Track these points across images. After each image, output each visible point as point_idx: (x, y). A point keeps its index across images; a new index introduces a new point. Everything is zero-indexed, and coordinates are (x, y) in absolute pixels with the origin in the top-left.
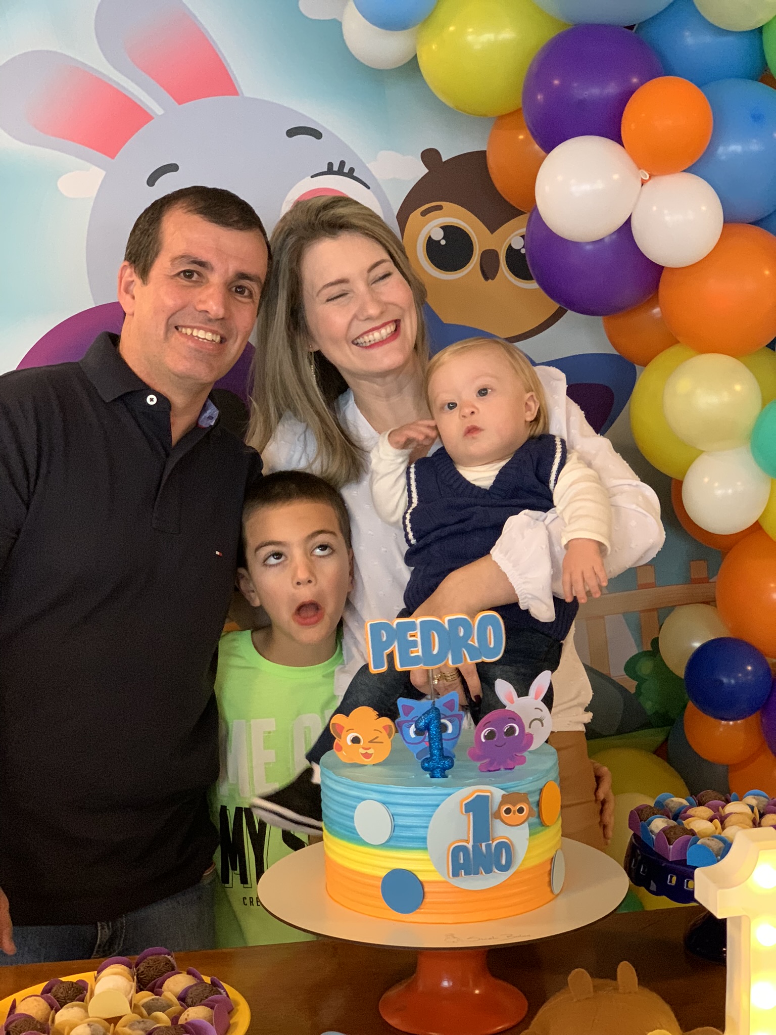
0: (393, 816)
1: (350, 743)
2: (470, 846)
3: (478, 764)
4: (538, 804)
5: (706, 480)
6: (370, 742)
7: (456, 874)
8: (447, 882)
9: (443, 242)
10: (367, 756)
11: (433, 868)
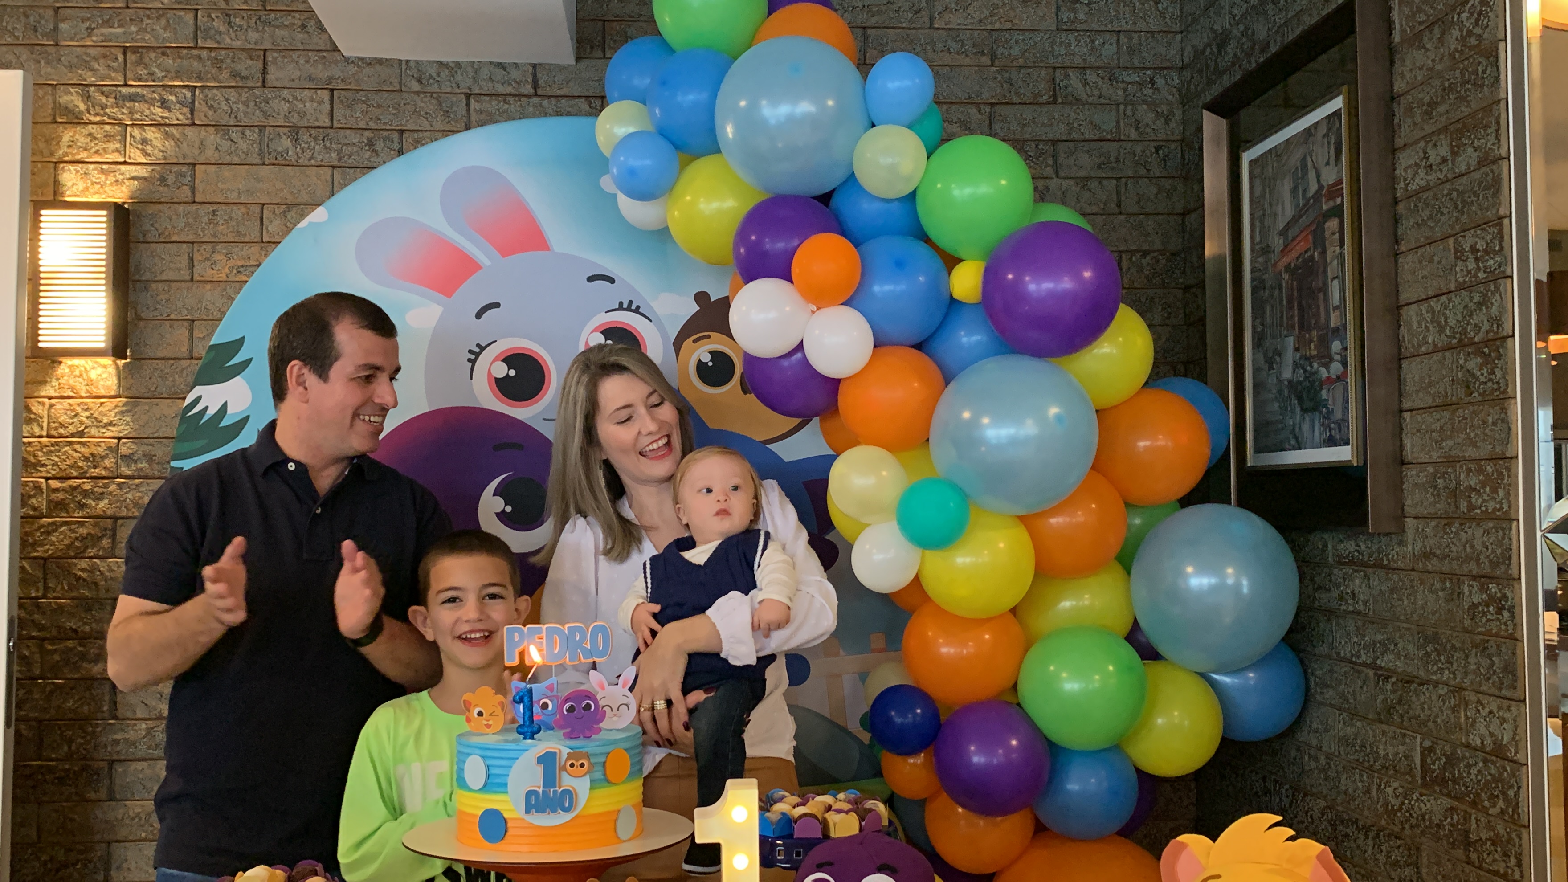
0: (488, 767)
1: (476, 716)
2: (540, 791)
3: (561, 732)
4: (604, 763)
5: (867, 547)
6: (491, 715)
7: (527, 811)
8: (523, 819)
9: (710, 364)
10: (488, 726)
11: (513, 808)
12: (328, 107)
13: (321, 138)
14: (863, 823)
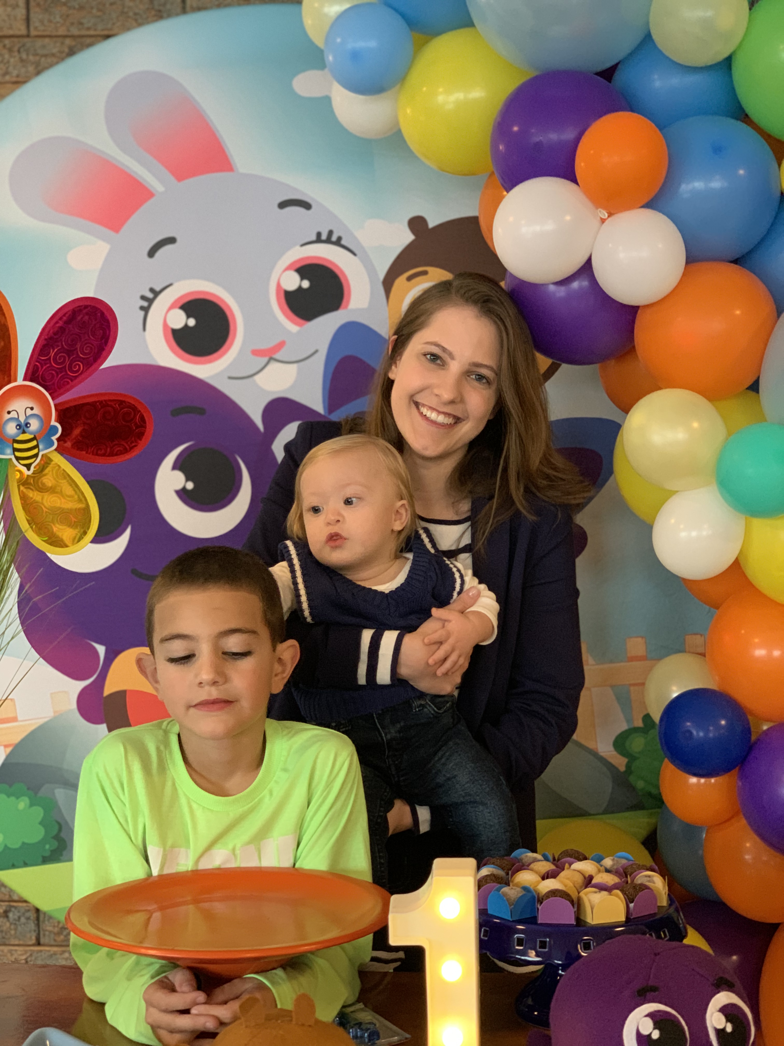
12: (24, 11)
13: (16, 49)
14: (632, 905)
